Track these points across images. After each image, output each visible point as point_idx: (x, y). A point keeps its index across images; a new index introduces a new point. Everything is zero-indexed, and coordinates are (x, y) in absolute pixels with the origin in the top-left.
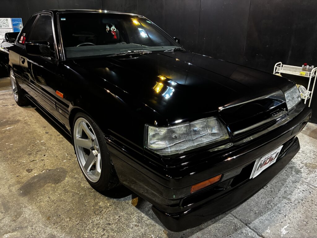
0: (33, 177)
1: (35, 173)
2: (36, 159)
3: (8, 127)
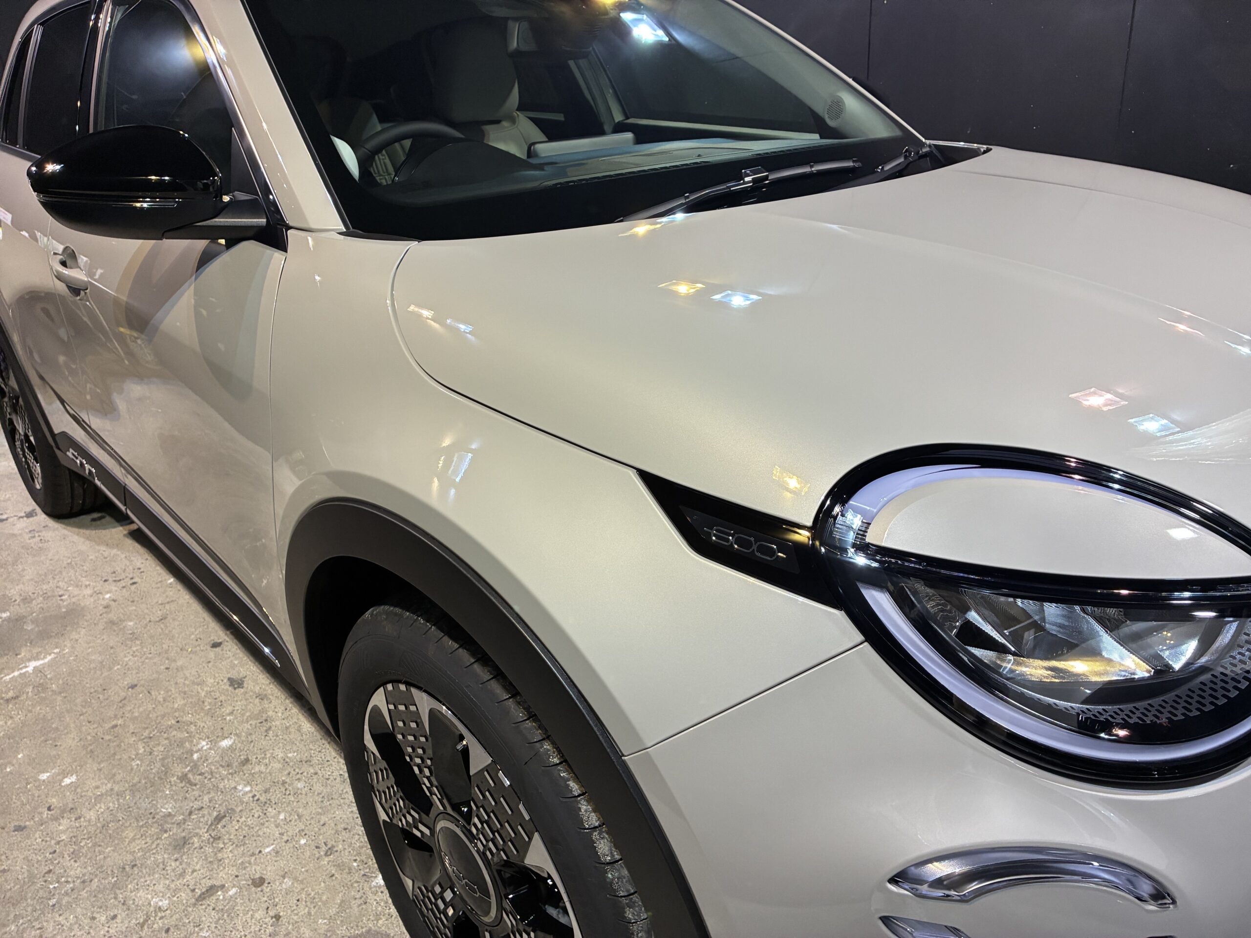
2: (222, 876)
3: (29, 660)
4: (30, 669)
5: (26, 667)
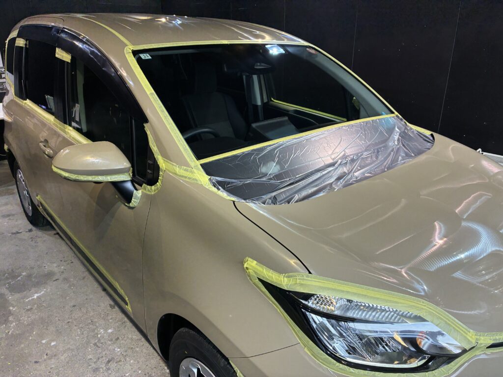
3: (35, 293)
4: (35, 297)
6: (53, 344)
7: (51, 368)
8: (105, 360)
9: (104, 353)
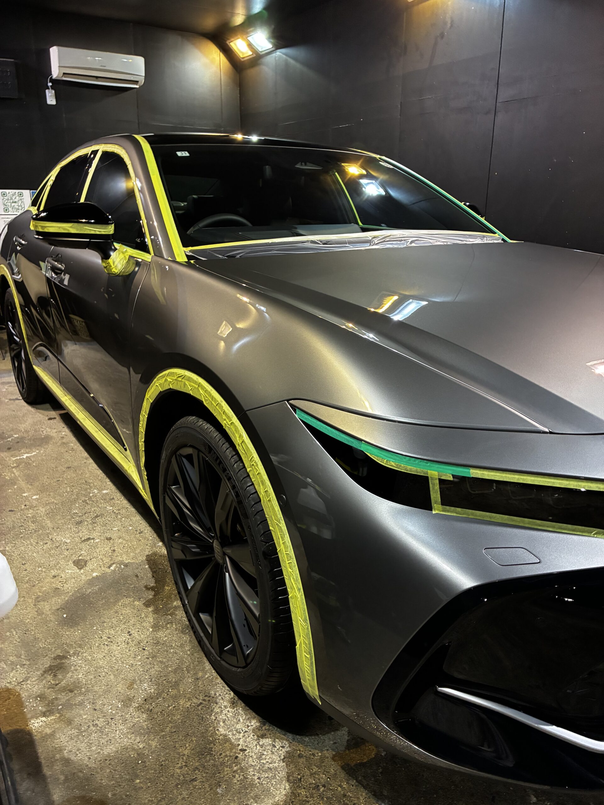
0: (89, 579)
1: (93, 571)
2: (94, 535)
3: (25, 453)
4: (25, 457)
5: (23, 456)
6: (35, 497)
7: (27, 517)
8: (92, 515)
9: (93, 509)
